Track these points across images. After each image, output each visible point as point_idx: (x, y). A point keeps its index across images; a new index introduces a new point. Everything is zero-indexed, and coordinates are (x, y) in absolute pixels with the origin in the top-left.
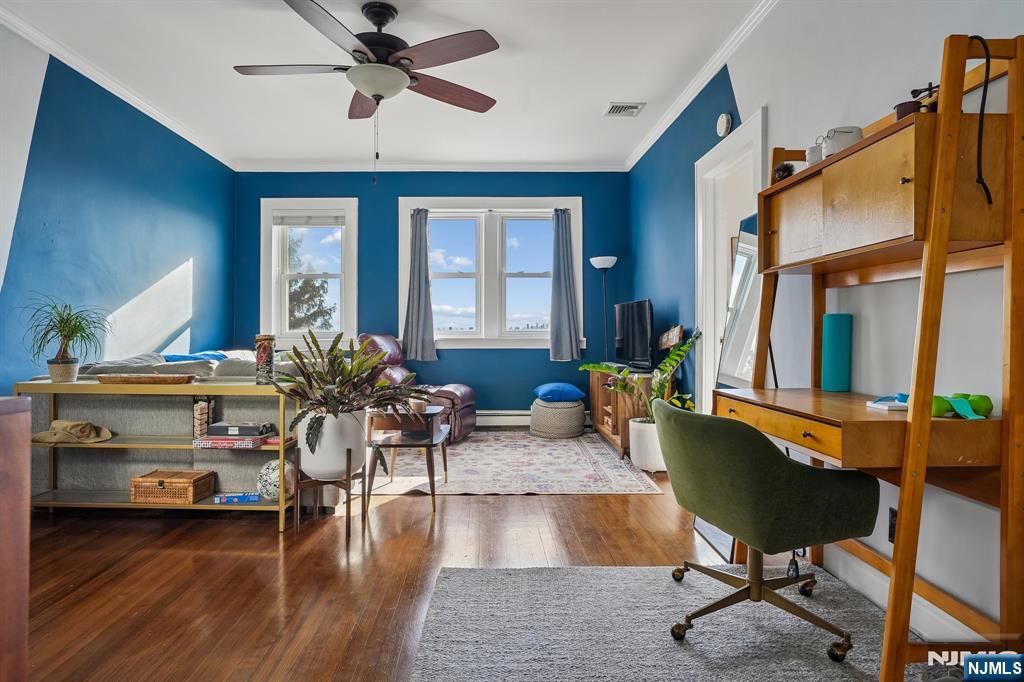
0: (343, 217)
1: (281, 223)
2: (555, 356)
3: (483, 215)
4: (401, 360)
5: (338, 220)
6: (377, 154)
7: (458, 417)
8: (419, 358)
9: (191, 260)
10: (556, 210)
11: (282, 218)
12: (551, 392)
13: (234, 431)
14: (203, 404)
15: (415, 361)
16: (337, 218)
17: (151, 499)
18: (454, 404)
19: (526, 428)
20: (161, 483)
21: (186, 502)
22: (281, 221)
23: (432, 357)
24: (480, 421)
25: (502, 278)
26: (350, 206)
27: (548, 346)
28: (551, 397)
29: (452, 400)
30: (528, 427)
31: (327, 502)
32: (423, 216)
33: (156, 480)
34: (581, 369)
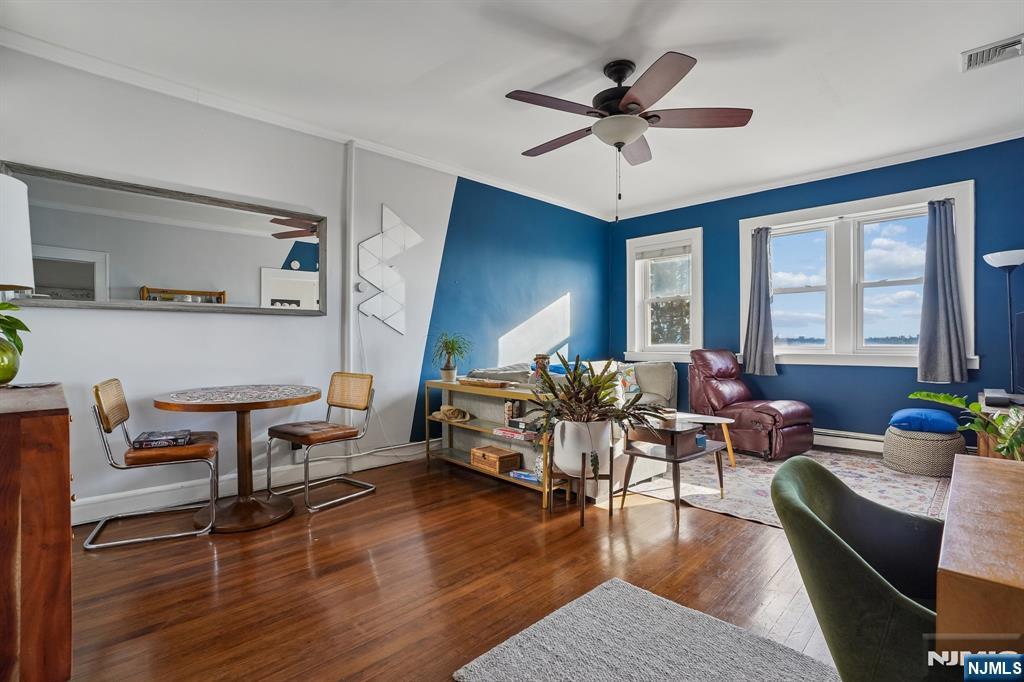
0: (690, 246)
1: (642, 258)
2: (925, 377)
3: (833, 224)
4: (738, 374)
5: (686, 249)
6: (620, 195)
7: (780, 435)
8: (757, 373)
9: (569, 294)
10: (931, 204)
11: (642, 253)
12: (908, 419)
13: (522, 426)
14: (509, 404)
15: (753, 375)
16: (685, 247)
17: (480, 465)
18: (775, 421)
19: (878, 455)
20: (484, 456)
21: (494, 471)
22: (642, 256)
23: (772, 372)
24: (817, 440)
25: (858, 291)
26: (695, 236)
27: (916, 364)
28: (908, 425)
29: (774, 417)
30: (881, 454)
31: (589, 493)
32: (764, 235)
33: (482, 452)
34: (911, 396)
